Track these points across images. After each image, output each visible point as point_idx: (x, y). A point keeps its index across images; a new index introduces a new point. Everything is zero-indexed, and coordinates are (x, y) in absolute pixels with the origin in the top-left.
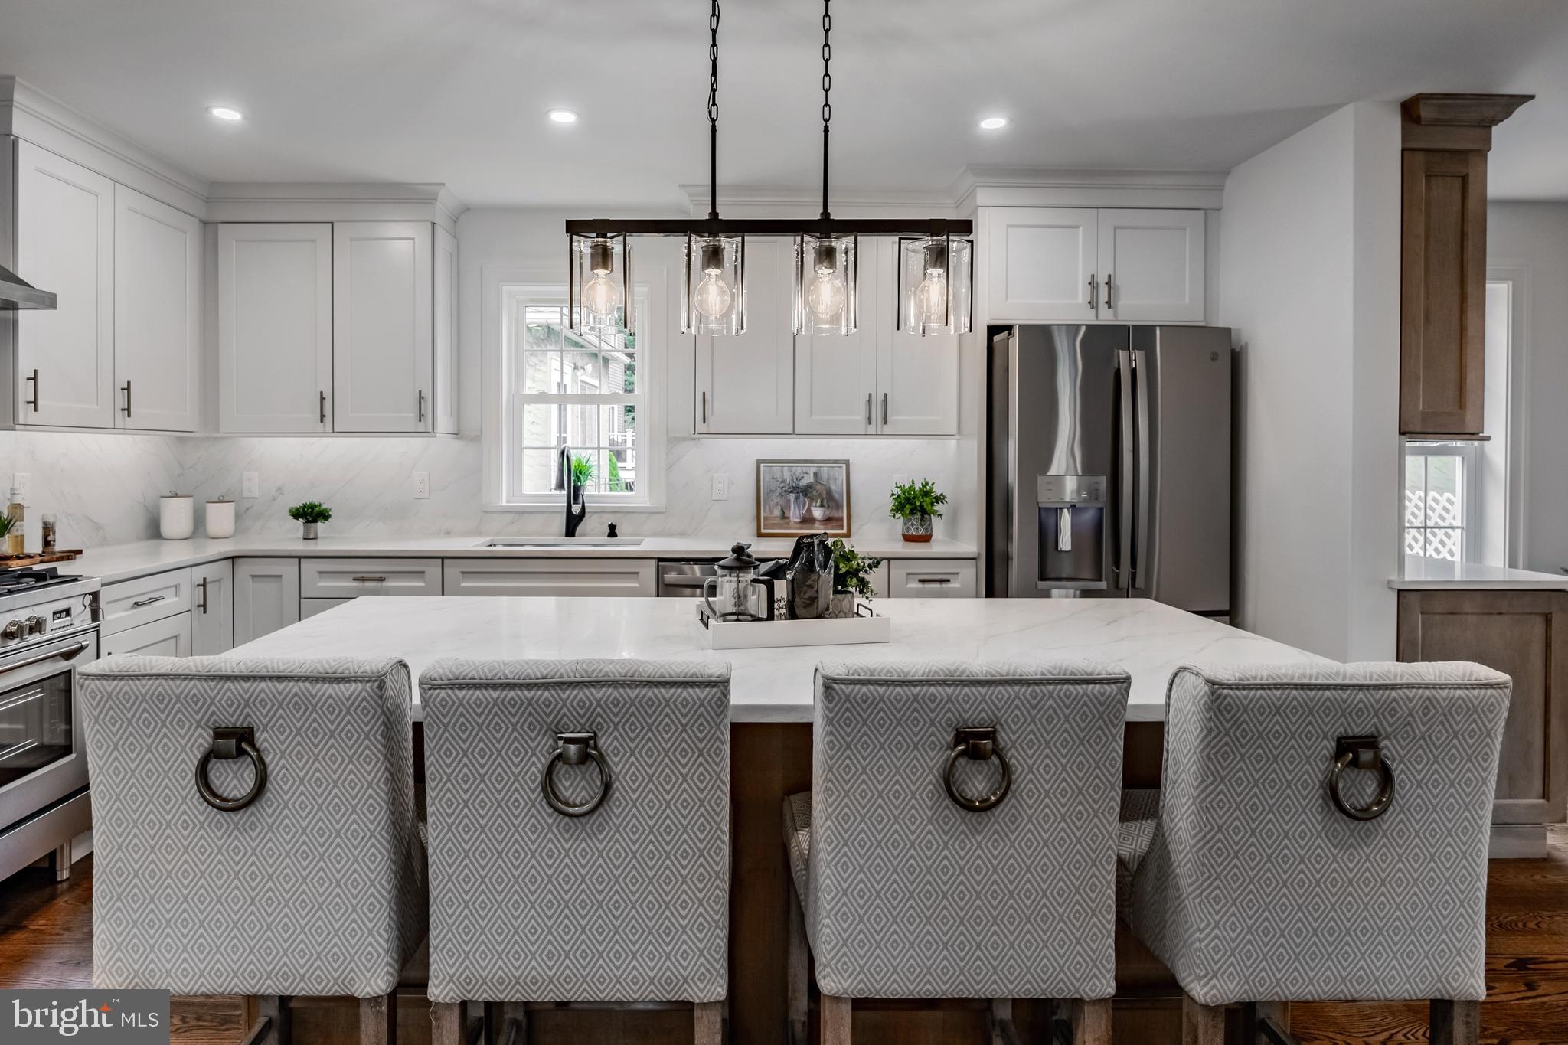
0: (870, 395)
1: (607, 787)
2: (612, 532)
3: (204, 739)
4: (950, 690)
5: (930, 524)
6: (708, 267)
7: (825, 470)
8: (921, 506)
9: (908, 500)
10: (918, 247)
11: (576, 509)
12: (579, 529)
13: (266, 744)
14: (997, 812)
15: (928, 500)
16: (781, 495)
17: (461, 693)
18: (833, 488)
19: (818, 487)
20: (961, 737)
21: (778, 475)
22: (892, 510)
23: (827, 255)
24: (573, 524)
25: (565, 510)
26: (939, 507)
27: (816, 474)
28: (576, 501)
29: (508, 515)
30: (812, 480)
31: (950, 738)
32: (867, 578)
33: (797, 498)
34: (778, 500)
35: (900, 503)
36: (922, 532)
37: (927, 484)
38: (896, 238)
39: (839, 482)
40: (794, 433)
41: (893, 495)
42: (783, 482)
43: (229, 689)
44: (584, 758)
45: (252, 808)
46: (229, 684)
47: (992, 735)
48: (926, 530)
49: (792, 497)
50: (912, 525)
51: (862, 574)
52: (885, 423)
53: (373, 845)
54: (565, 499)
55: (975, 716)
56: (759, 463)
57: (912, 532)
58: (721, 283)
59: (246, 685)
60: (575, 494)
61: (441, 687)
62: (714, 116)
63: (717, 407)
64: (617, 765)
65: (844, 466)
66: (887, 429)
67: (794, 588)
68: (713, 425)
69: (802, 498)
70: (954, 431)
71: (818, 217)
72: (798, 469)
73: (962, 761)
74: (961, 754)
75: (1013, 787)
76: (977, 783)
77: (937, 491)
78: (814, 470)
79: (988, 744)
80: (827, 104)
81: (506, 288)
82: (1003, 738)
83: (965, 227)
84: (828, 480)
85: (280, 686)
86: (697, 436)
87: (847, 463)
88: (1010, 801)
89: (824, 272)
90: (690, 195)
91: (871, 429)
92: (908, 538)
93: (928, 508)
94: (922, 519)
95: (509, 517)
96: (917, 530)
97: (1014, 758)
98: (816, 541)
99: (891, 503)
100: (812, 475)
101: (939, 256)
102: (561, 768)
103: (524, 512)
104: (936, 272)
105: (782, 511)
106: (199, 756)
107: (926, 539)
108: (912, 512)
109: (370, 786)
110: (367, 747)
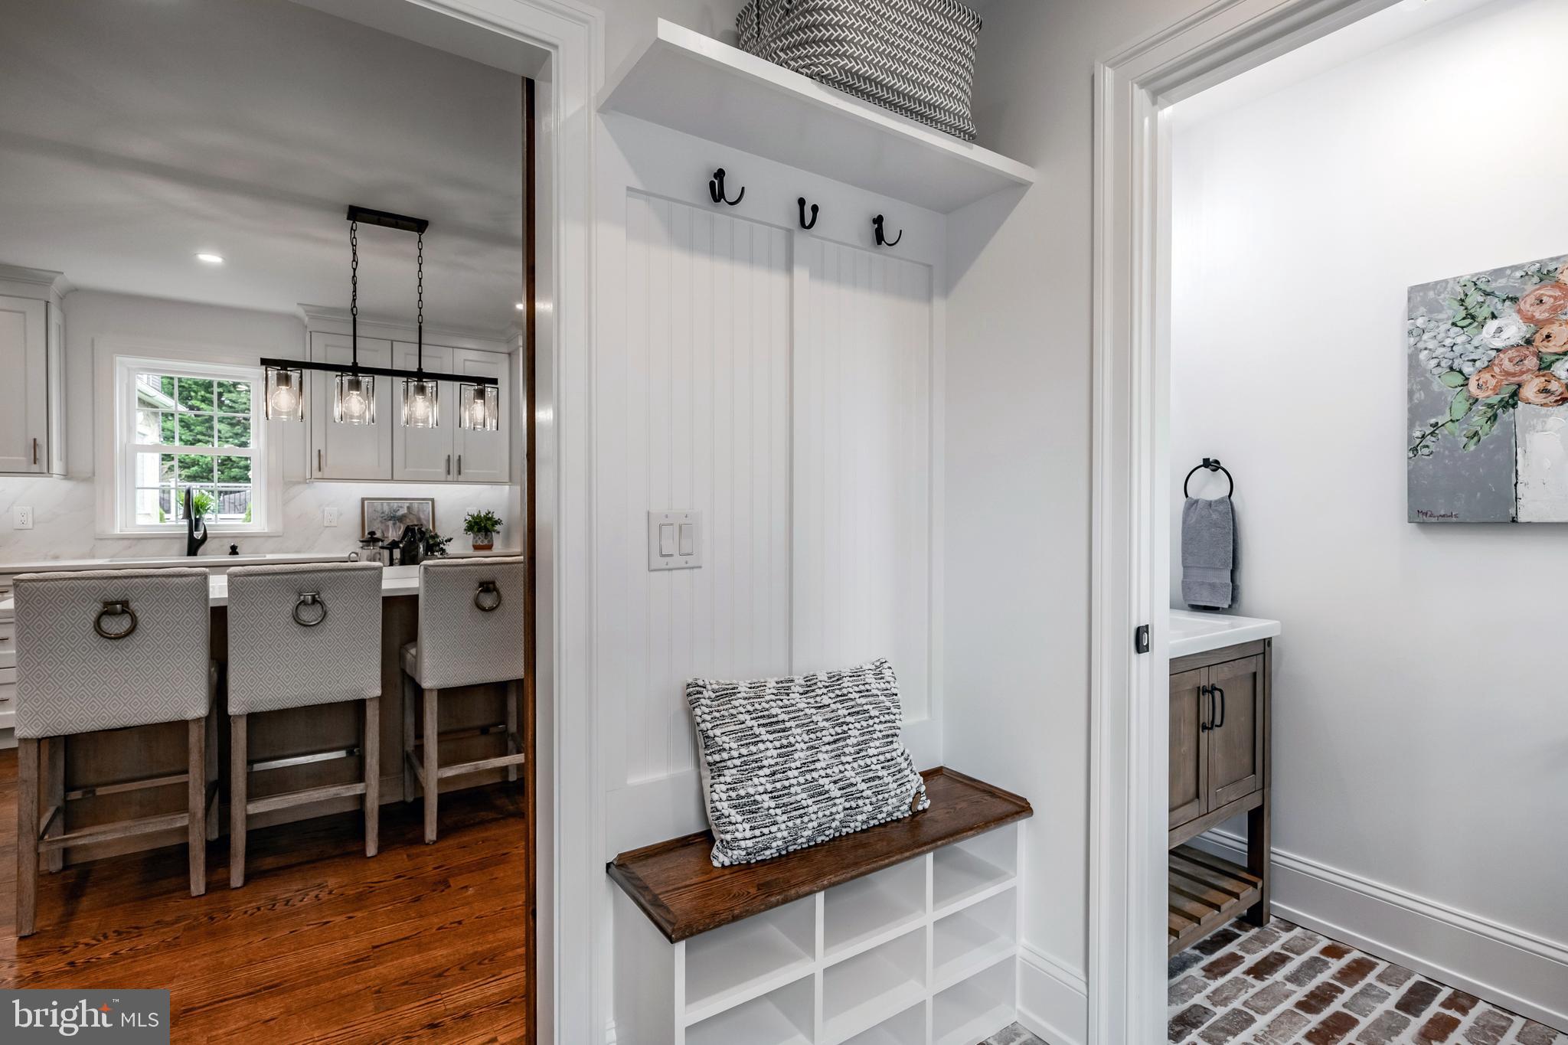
0: (449, 456)
1: (325, 614)
2: (234, 551)
3: (98, 607)
4: (476, 568)
5: (492, 538)
6: (352, 390)
7: (416, 504)
8: (485, 526)
9: (476, 523)
10: (470, 390)
11: (198, 535)
12: (200, 551)
13: (137, 608)
14: (496, 612)
15: (489, 522)
16: (381, 522)
17: (251, 578)
18: (422, 516)
19: (411, 516)
20: (481, 584)
21: (379, 508)
22: (465, 530)
23: (421, 390)
24: (194, 546)
25: (187, 536)
26: (497, 527)
27: (408, 508)
28: (197, 529)
29: (121, 542)
30: (406, 512)
31: (477, 585)
32: (444, 547)
33: (394, 524)
34: (379, 525)
35: (471, 525)
36: (486, 542)
37: (489, 513)
38: (459, 383)
39: (426, 513)
40: (392, 479)
41: (466, 520)
42: (383, 513)
43: (116, 583)
44: (314, 601)
45: (128, 638)
46: (115, 580)
47: (493, 583)
48: (489, 541)
49: (390, 523)
50: (480, 538)
51: (441, 546)
52: (460, 473)
53: (198, 650)
54: (187, 528)
55: (487, 577)
56: (363, 500)
57: (479, 543)
58: (360, 398)
59: (126, 581)
60: (194, 525)
61: (240, 576)
62: (355, 313)
63: (330, 460)
64: (329, 605)
65: (430, 502)
66: (461, 478)
67: (403, 552)
68: (326, 473)
69: (398, 524)
70: (507, 480)
71: (416, 370)
72: (395, 504)
73: (482, 594)
74: (481, 591)
75: (502, 602)
76: (488, 601)
77: (496, 517)
78: (408, 505)
79: (491, 586)
80: (420, 315)
81: (119, 359)
82: (498, 584)
83: (494, 381)
84: (419, 511)
85: (147, 580)
86: (312, 479)
87: (433, 500)
88: (501, 607)
89: (419, 398)
90: (306, 311)
91: (450, 478)
92: (476, 548)
93: (489, 527)
94: (486, 535)
95: (126, 543)
96: (482, 541)
97: (502, 591)
98: (416, 528)
99: (464, 525)
100: (406, 508)
101: (481, 394)
102: (302, 607)
103: (142, 539)
104: (480, 402)
105: (383, 532)
106: (95, 616)
107: (489, 547)
108: (479, 530)
109: (197, 623)
110: (197, 605)
